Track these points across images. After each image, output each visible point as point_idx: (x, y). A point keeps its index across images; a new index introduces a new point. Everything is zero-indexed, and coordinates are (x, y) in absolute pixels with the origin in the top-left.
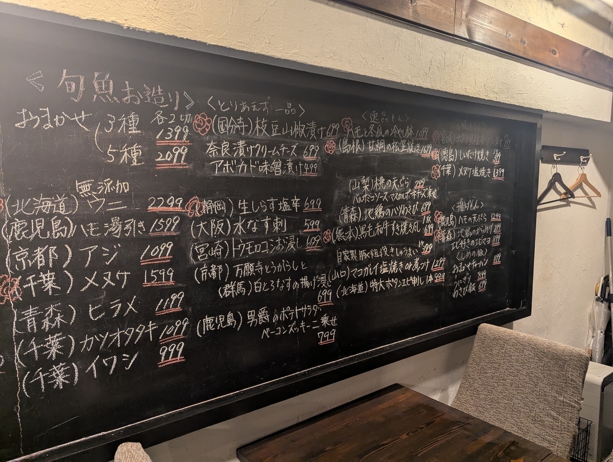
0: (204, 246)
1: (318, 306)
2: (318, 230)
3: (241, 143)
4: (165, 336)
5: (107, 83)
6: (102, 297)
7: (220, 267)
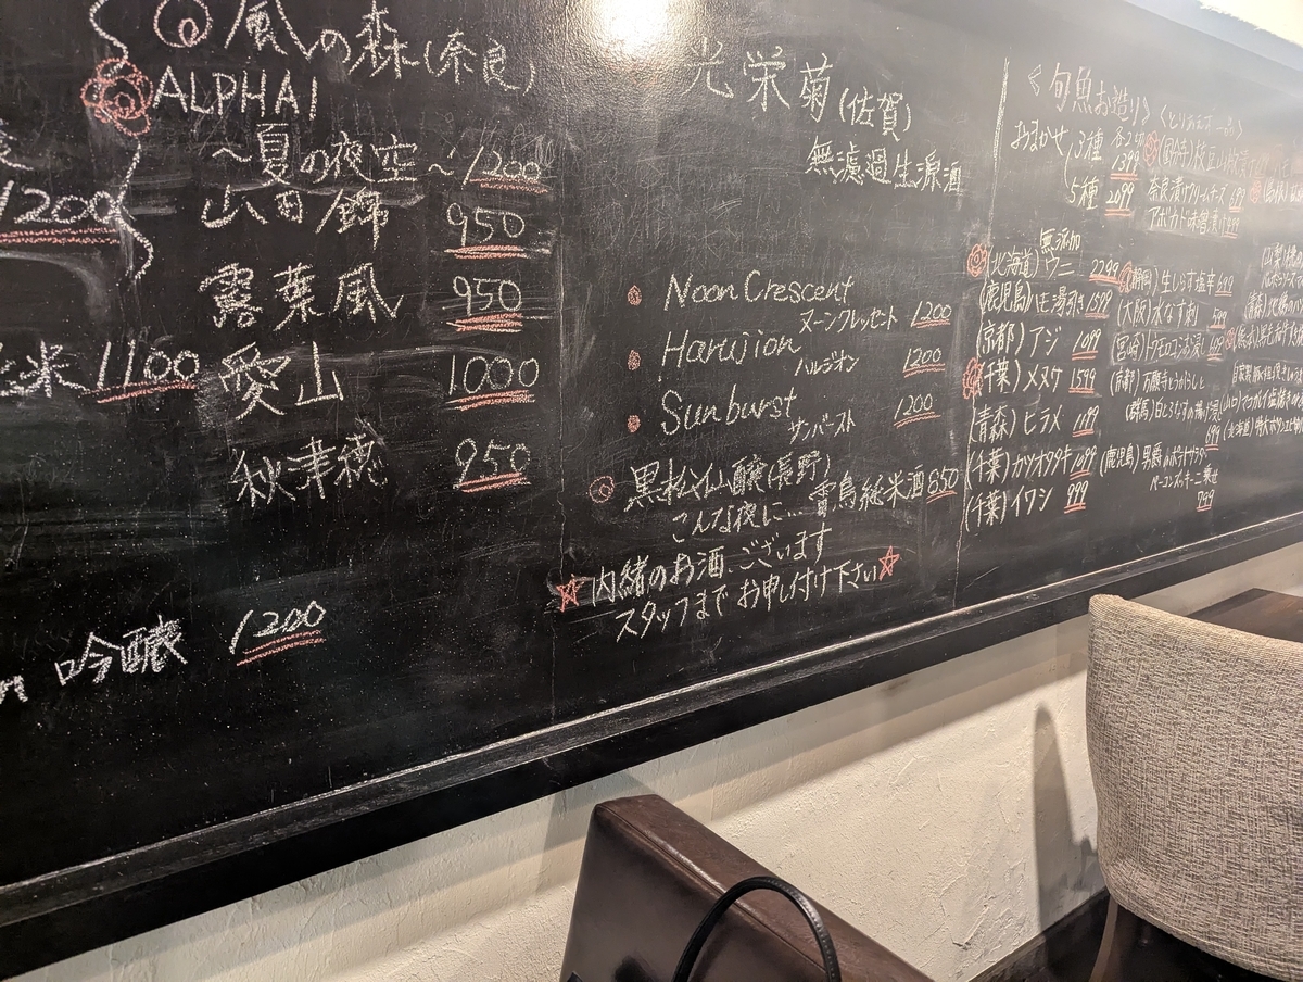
0: (1125, 340)
1: (1205, 448)
2: (1223, 326)
3: (1179, 179)
4: (1077, 469)
5: (1087, 82)
6: (1037, 402)
7: (1133, 372)
